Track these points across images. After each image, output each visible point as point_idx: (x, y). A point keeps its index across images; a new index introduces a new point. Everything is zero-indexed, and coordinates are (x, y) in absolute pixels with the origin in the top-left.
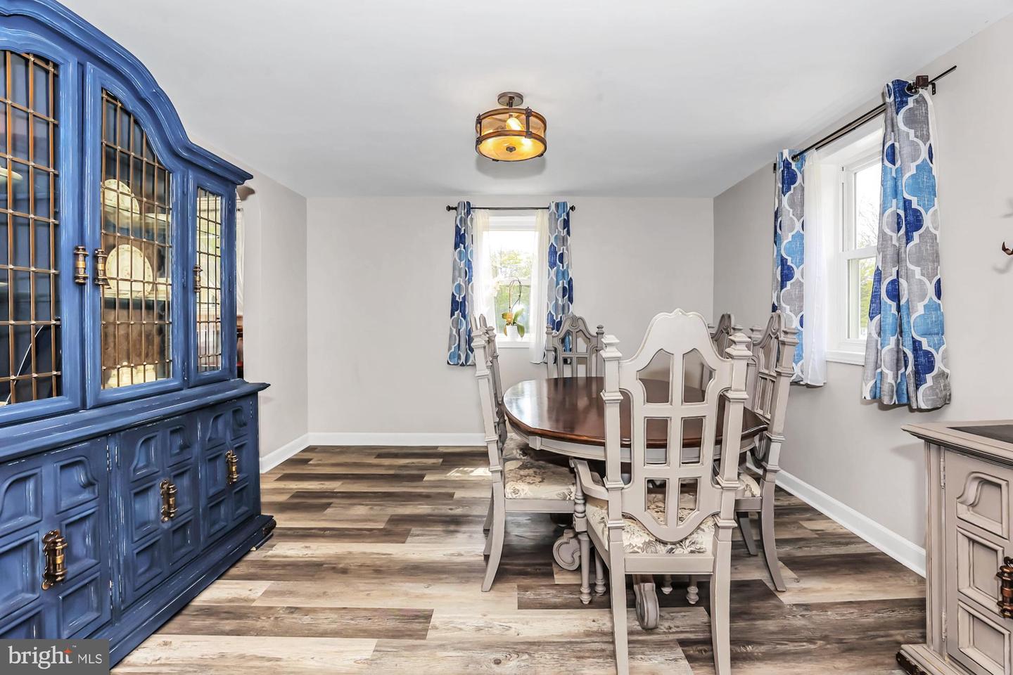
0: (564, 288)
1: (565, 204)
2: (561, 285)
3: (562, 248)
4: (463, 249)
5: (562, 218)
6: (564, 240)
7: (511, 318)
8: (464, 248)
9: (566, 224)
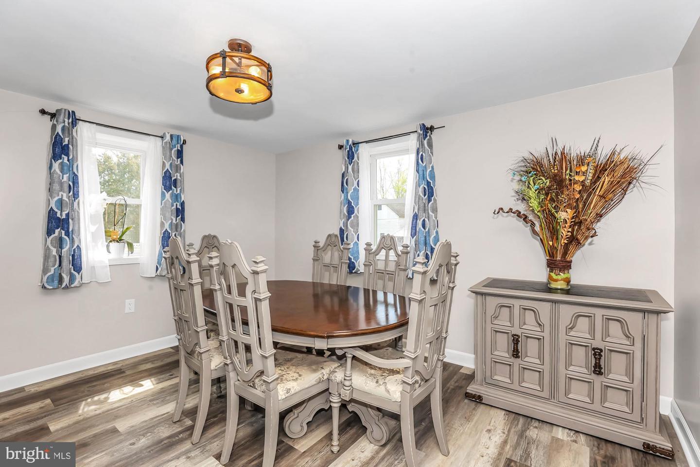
0: (177, 209)
1: (178, 137)
2: (175, 207)
3: (176, 175)
4: (66, 160)
5: (176, 149)
6: (177, 169)
7: (117, 235)
8: (68, 160)
9: (180, 154)
